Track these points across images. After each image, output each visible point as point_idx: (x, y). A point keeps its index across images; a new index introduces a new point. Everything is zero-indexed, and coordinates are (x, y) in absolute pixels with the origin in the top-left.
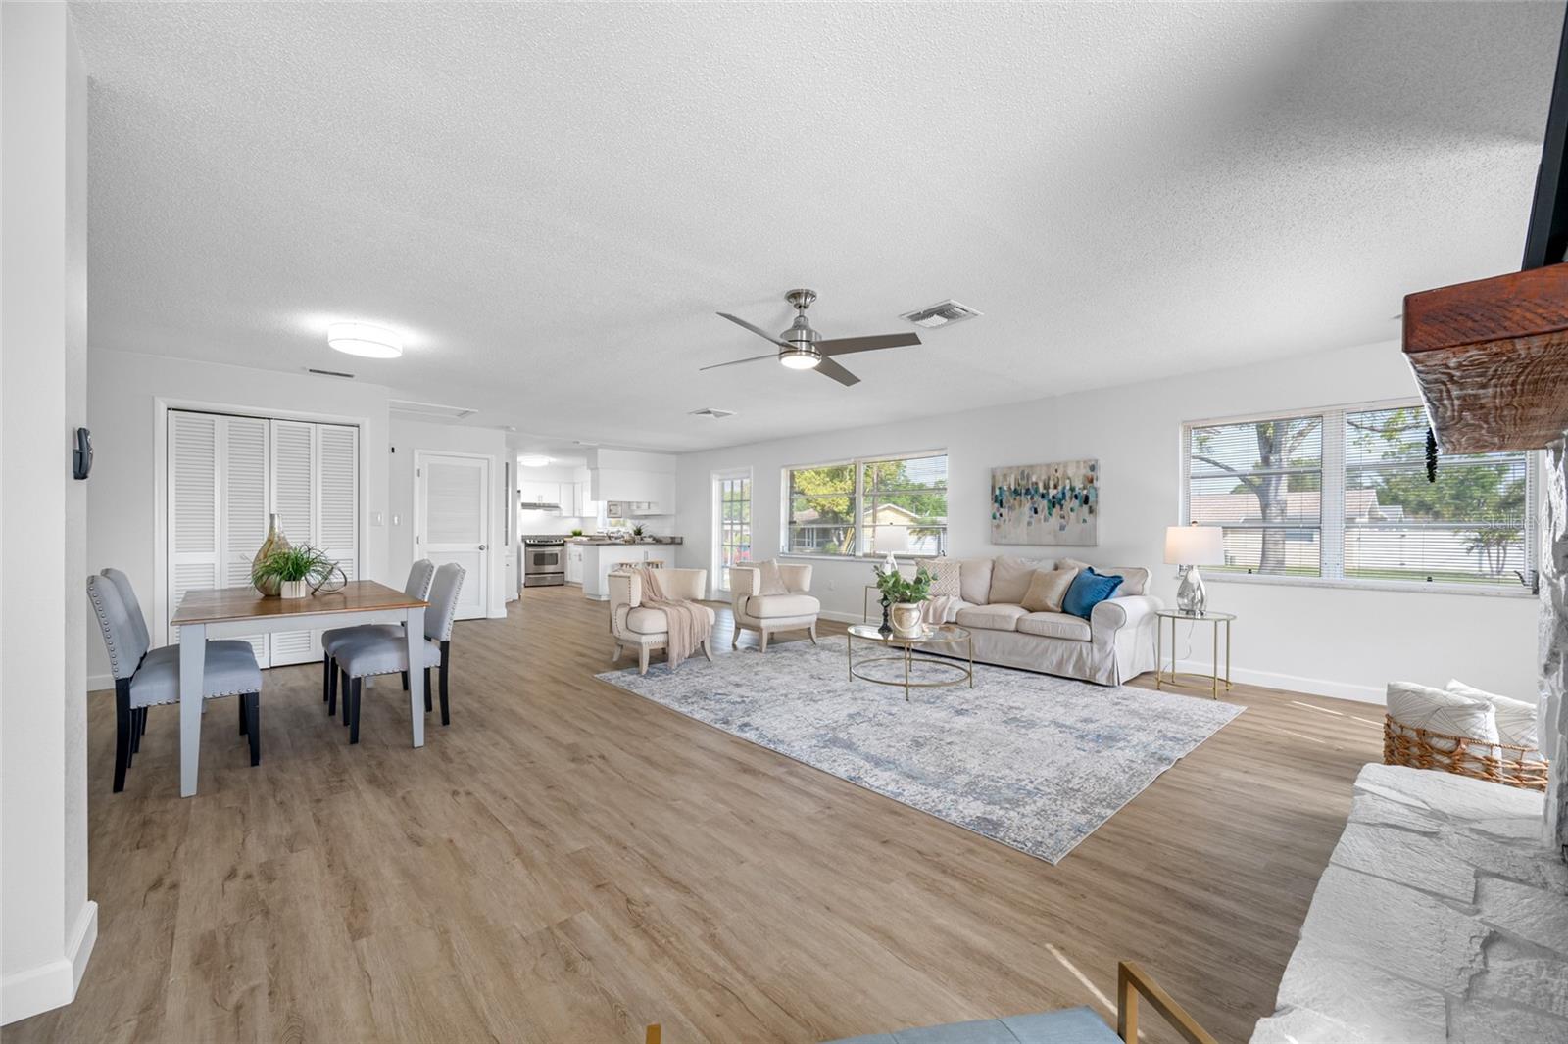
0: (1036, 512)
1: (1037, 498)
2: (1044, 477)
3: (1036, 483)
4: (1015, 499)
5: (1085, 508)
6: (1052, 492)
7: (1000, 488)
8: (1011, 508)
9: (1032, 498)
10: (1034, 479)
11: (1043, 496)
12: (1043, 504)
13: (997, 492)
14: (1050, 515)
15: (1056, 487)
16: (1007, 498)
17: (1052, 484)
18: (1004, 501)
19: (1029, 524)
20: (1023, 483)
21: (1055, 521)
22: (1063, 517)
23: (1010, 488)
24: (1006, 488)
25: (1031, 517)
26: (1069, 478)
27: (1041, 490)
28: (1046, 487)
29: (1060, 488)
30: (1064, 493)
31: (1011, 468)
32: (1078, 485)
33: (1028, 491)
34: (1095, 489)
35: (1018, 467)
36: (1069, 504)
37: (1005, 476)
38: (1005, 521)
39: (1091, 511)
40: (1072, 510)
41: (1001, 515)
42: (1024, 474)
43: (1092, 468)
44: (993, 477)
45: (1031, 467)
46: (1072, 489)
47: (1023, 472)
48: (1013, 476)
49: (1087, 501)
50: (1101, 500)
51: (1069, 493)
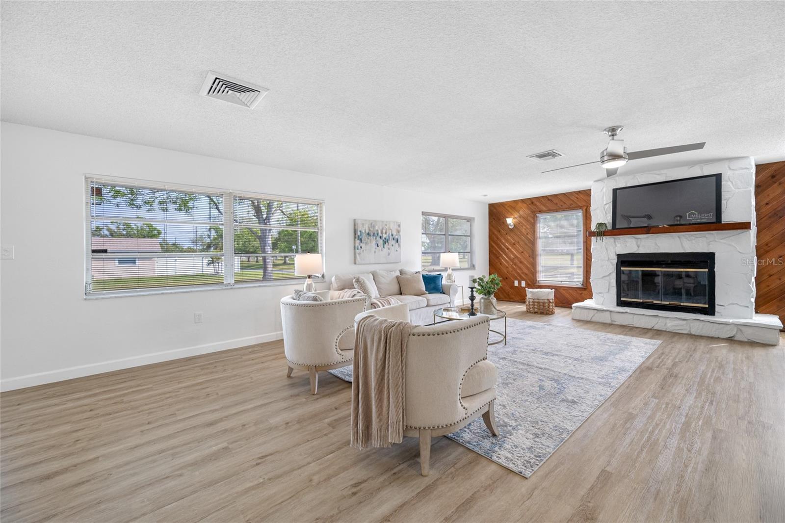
0: (378, 246)
1: (378, 238)
2: (381, 228)
3: (378, 231)
4: (368, 238)
5: (397, 244)
6: (385, 236)
7: (360, 231)
8: (366, 244)
9: (376, 239)
10: (377, 228)
11: (381, 238)
12: (381, 242)
13: (359, 233)
14: (384, 247)
15: (386, 233)
16: (364, 237)
17: (384, 232)
18: (362, 239)
19: (375, 252)
20: (372, 229)
21: (386, 250)
22: (389, 249)
23: (366, 232)
24: (363, 232)
25: (376, 249)
26: (391, 230)
27: (380, 234)
28: (382, 233)
29: (388, 234)
30: (389, 237)
31: (366, 220)
32: (394, 233)
33: (374, 235)
34: (400, 236)
35: (370, 221)
36: (392, 242)
37: (363, 224)
38: (363, 251)
39: (399, 246)
40: (392, 246)
41: (361, 247)
42: (372, 225)
43: (399, 226)
44: (355, 225)
45: (375, 221)
46: (392, 235)
47: (372, 224)
48: (367, 225)
49: (397, 241)
50: (402, 241)
51: (391, 237)
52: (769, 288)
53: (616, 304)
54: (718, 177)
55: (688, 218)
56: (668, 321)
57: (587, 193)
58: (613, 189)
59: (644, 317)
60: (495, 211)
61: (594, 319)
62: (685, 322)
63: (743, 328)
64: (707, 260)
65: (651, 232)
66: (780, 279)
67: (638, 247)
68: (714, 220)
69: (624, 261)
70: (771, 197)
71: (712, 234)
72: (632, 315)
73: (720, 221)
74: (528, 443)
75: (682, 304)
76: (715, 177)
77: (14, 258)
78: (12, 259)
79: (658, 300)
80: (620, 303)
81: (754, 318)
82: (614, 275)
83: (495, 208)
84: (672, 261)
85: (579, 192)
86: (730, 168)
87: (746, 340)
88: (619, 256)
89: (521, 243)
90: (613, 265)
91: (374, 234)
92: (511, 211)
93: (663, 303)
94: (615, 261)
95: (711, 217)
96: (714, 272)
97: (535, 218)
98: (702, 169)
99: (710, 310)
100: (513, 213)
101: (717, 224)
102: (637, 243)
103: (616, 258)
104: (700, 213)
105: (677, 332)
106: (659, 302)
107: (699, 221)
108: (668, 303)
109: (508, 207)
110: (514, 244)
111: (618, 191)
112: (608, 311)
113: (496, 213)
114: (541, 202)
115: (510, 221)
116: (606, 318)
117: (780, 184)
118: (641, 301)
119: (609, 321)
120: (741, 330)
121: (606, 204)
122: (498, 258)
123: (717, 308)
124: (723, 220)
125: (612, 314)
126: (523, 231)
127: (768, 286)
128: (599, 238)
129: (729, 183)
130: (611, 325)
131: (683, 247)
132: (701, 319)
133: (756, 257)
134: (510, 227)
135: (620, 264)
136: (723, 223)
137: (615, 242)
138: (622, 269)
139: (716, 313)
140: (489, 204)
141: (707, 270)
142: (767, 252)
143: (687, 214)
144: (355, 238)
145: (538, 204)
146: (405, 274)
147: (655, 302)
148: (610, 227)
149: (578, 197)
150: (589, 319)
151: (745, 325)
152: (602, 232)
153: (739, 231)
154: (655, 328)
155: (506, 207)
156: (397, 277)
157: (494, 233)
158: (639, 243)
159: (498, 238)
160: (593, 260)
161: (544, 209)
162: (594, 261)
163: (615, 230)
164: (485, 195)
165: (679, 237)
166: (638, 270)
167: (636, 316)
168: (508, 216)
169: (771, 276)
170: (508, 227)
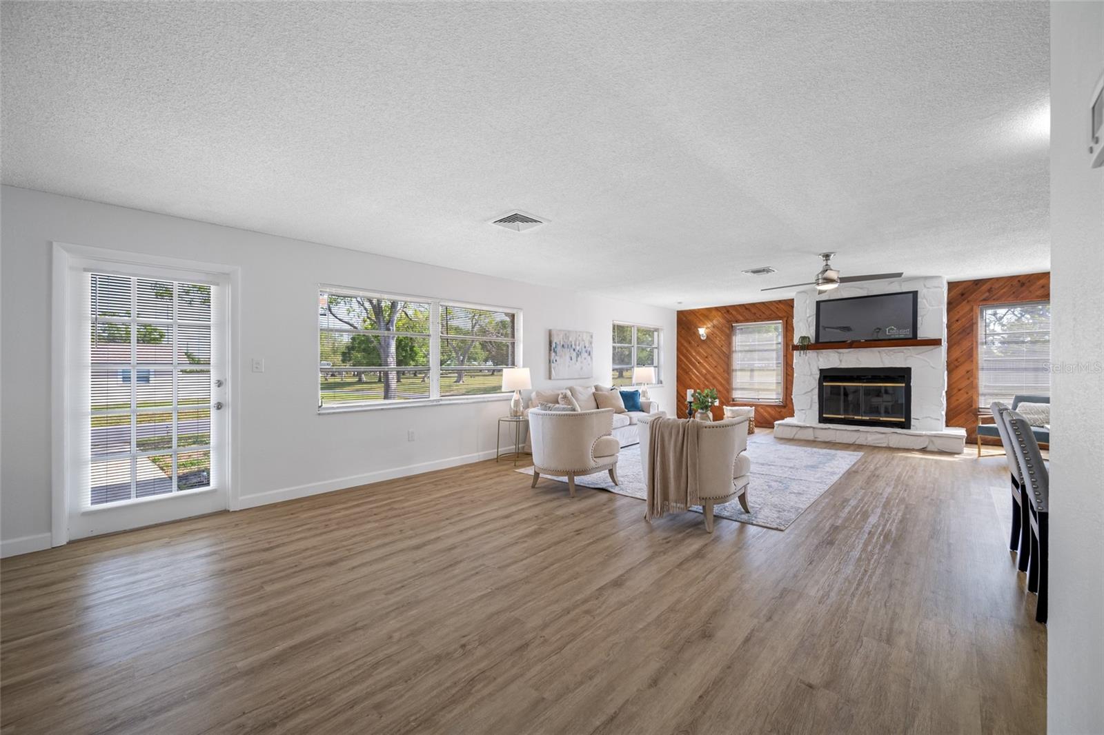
0: (571, 359)
1: (572, 350)
2: (574, 339)
3: (571, 342)
4: (563, 351)
5: (589, 357)
6: (578, 348)
7: (555, 342)
8: (561, 356)
9: (570, 351)
10: (570, 339)
11: (574, 350)
12: (574, 355)
13: (554, 345)
14: (577, 361)
15: (579, 345)
16: (559, 349)
17: (577, 343)
18: (557, 352)
19: (569, 366)
20: (566, 341)
21: (579, 364)
22: (582, 363)
23: (560, 343)
24: (558, 343)
25: (570, 362)
26: (584, 340)
27: (573, 346)
28: (575, 345)
30: (582, 349)
31: (560, 331)
32: (587, 346)
34: (592, 347)
35: (564, 331)
36: (585, 355)
37: (558, 335)
38: (558, 364)
39: (591, 359)
40: (585, 359)
41: (556, 360)
42: (566, 336)
43: (592, 337)
44: (550, 335)
45: (569, 332)
46: (585, 347)
47: (566, 334)
48: (561, 336)
49: (589, 354)
50: (594, 354)
51: (584, 350)
52: (958, 402)
53: (818, 421)
54: (915, 294)
55: (887, 333)
56: (868, 435)
57: (789, 304)
58: (817, 302)
59: (846, 432)
60: (684, 319)
61: (797, 437)
62: (883, 436)
63: (933, 439)
64: (903, 375)
65: (853, 346)
66: (967, 393)
67: (841, 361)
68: (911, 336)
69: (827, 375)
70: (961, 313)
71: (909, 349)
72: (835, 431)
73: (916, 338)
74: (775, 515)
75: (881, 419)
76: (911, 295)
77: (263, 370)
78: (262, 372)
79: (859, 416)
80: (822, 420)
81: (944, 430)
82: (816, 391)
83: (686, 317)
84: (872, 376)
85: (780, 301)
86: (925, 286)
87: (936, 450)
88: (821, 371)
89: (715, 356)
90: (816, 380)
91: (568, 345)
92: (703, 319)
93: (864, 418)
94: (817, 376)
95: (906, 333)
96: (910, 387)
97: (732, 328)
98: (901, 286)
99: (906, 425)
100: (706, 322)
101: (912, 341)
102: (839, 357)
103: (818, 372)
104: (899, 328)
105: (877, 445)
106: (860, 418)
107: (897, 336)
108: (868, 418)
109: (700, 315)
110: (707, 357)
111: (822, 304)
112: (811, 427)
113: (686, 321)
114: (737, 310)
115: (702, 331)
116: (809, 435)
117: (968, 302)
118: (843, 417)
119: (812, 438)
120: (932, 442)
121: (809, 317)
122: (687, 373)
123: (913, 422)
124: (918, 336)
125: (816, 430)
126: (717, 342)
127: (957, 400)
128: (802, 352)
129: (924, 301)
130: (814, 441)
131: (882, 362)
132: (898, 432)
133: (946, 372)
134: (702, 338)
135: (822, 378)
136: (919, 339)
137: (817, 356)
138: (824, 384)
139: (912, 427)
140: (678, 312)
141: (904, 385)
142: (957, 367)
143: (887, 329)
144: (550, 350)
145: (734, 313)
146: (601, 390)
147: (856, 417)
148: (813, 340)
149: (777, 306)
150: (792, 437)
151: (935, 436)
152: (805, 346)
153: (932, 347)
154: (856, 443)
155: (698, 315)
156: (594, 394)
157: (682, 345)
158: (841, 358)
159: (688, 351)
160: (795, 375)
161: (741, 318)
162: (796, 377)
163: (819, 344)
164: (680, 303)
165: (879, 352)
166: (839, 386)
167: (838, 432)
168: (699, 325)
169: (960, 390)
170: (700, 338)
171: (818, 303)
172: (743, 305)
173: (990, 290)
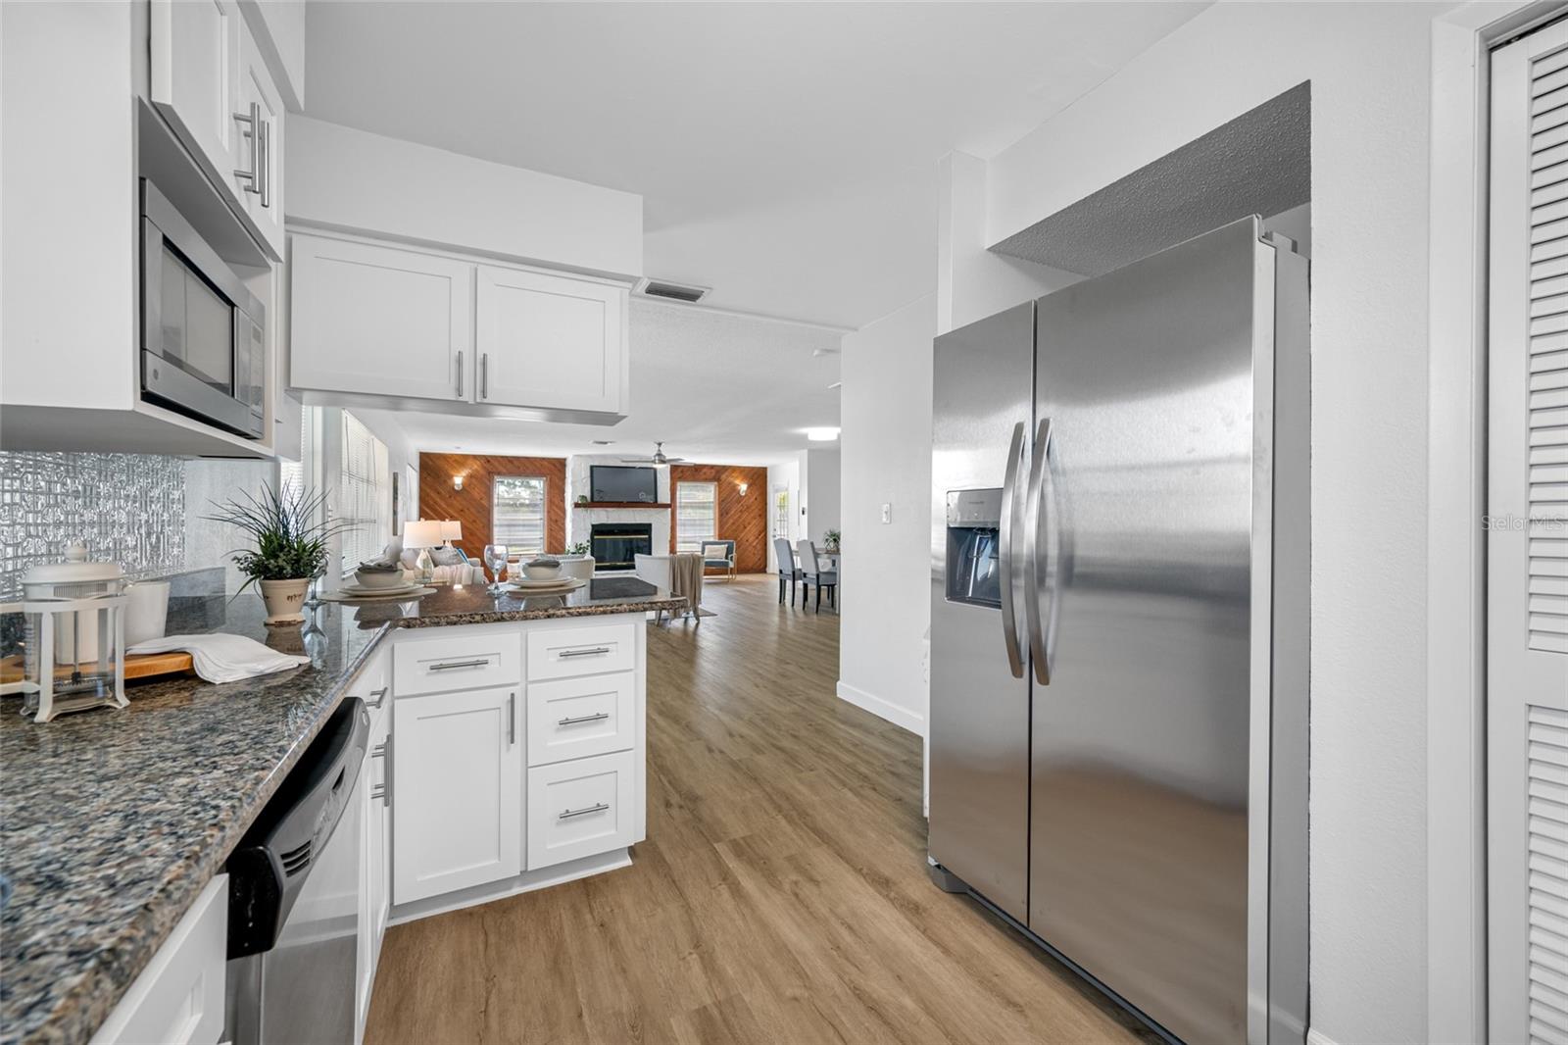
54: (656, 470)
55: (638, 498)
57: (560, 464)
58: (590, 465)
60: (431, 463)
64: (646, 529)
67: (608, 518)
68: (652, 501)
69: (598, 530)
71: (652, 510)
76: (654, 470)
82: (589, 542)
83: (432, 461)
85: (553, 459)
88: (593, 526)
89: (472, 510)
90: (589, 534)
92: (458, 466)
94: (590, 531)
95: (652, 498)
96: (651, 537)
97: (491, 481)
98: (647, 464)
100: (462, 469)
101: (655, 504)
102: (608, 515)
103: (591, 527)
104: (648, 494)
107: (644, 500)
109: (451, 460)
110: (462, 511)
111: (596, 468)
113: (432, 466)
114: (499, 461)
115: (458, 481)
117: (680, 477)
118: (609, 564)
121: (583, 477)
124: (657, 501)
126: (475, 494)
129: (660, 476)
131: (635, 519)
134: (456, 488)
135: (593, 532)
137: (591, 513)
138: (595, 537)
140: (421, 453)
141: (648, 536)
143: (637, 495)
145: (496, 464)
147: (617, 564)
148: (589, 500)
153: (662, 509)
157: (429, 495)
158: (610, 515)
159: (436, 502)
161: (502, 471)
163: (593, 502)
165: (634, 512)
166: (608, 538)
168: (452, 473)
170: (453, 489)
171: (592, 467)
172: (507, 457)
173: (682, 472)
